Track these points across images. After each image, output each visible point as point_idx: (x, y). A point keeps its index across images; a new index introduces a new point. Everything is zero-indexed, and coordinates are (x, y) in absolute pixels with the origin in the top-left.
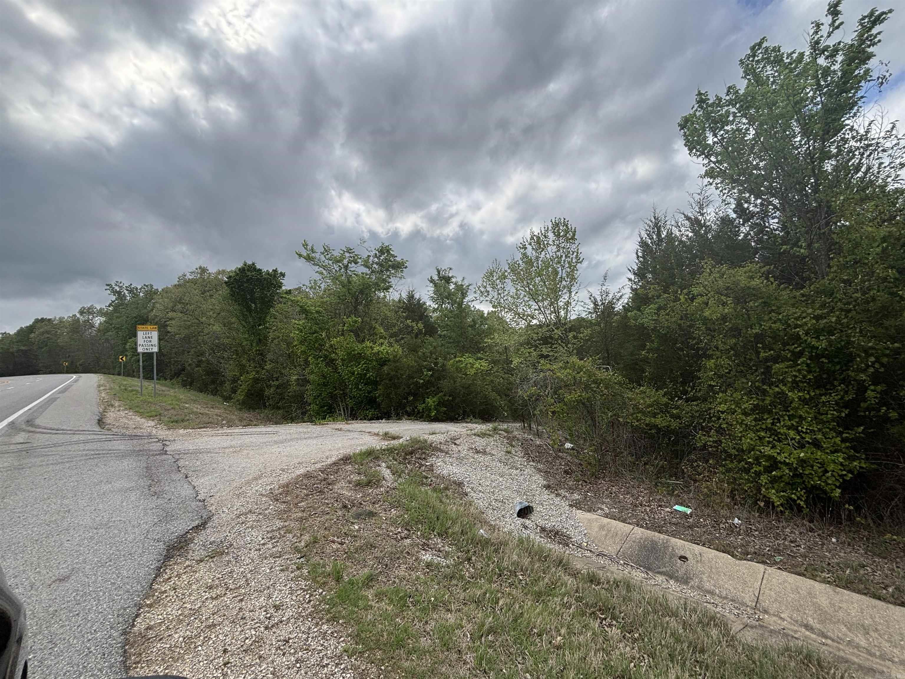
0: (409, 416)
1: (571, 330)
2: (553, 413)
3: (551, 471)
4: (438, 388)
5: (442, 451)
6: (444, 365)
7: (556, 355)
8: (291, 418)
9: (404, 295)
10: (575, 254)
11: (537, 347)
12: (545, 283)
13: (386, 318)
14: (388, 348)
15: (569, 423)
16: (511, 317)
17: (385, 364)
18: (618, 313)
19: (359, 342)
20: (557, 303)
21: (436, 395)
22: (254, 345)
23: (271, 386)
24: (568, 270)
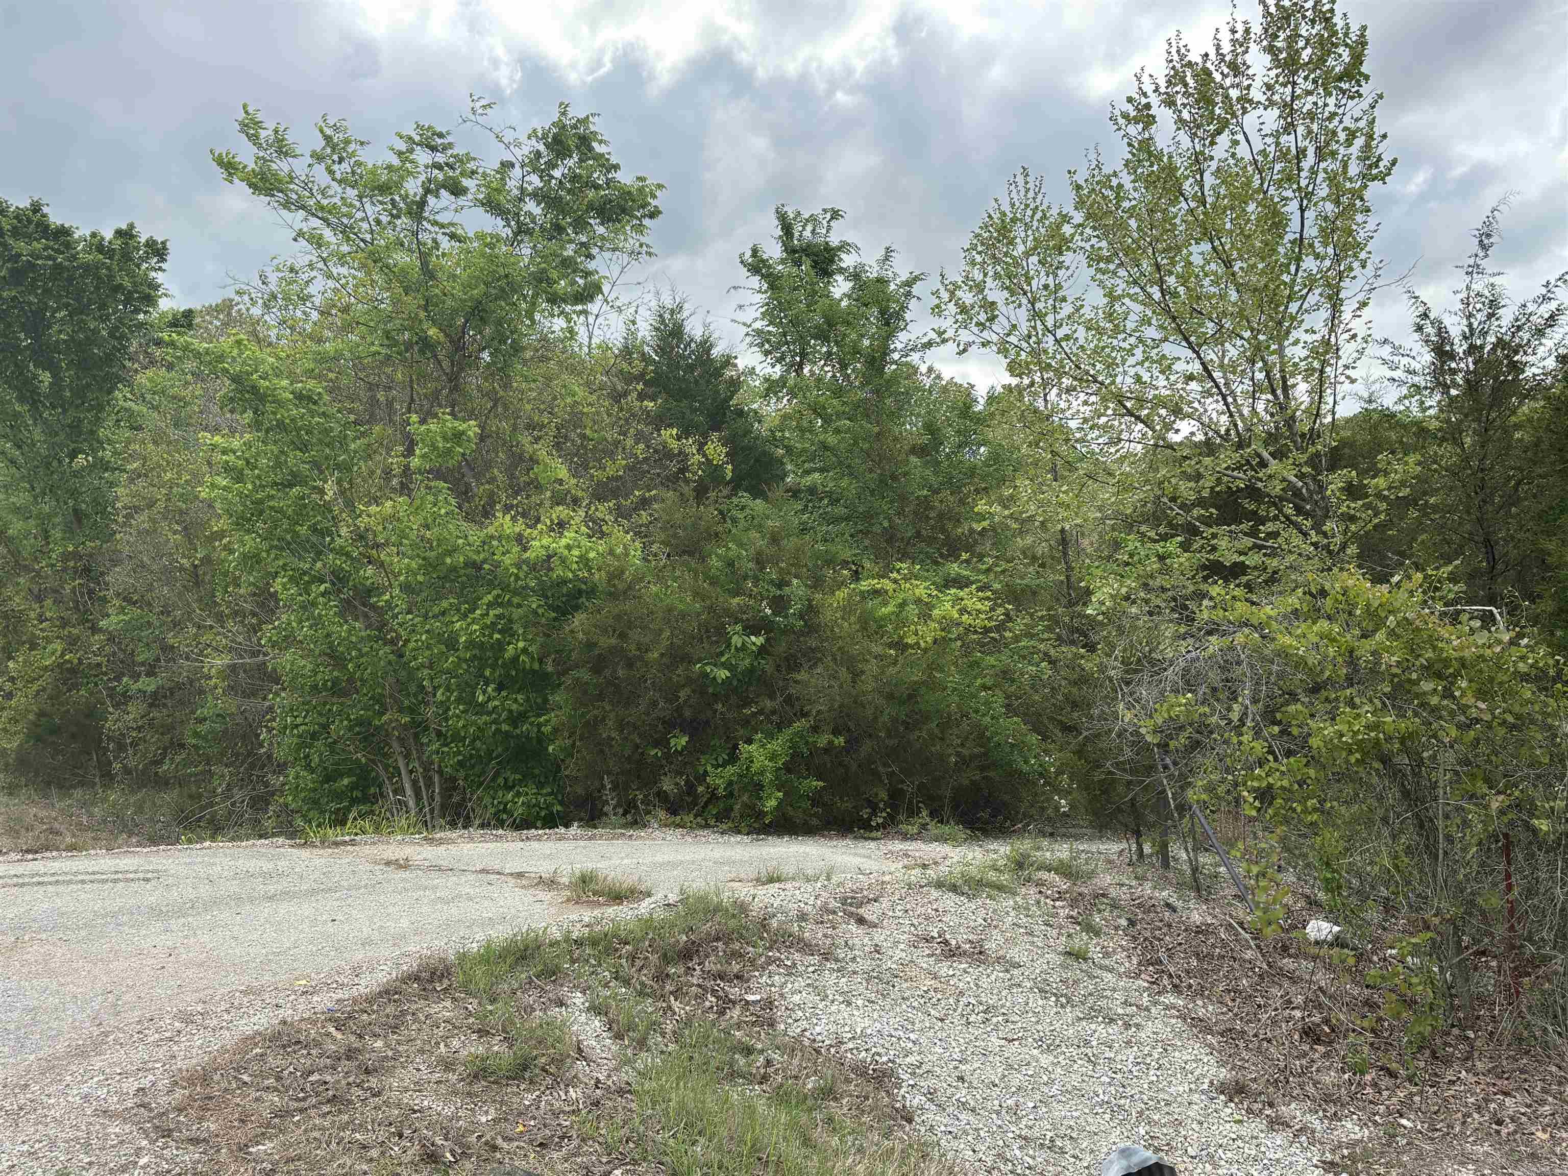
0: (674, 813)
1: (1336, 459)
2: (1265, 795)
3: (1251, 1029)
4: (789, 700)
5: (807, 948)
6: (811, 609)
7: (1274, 563)
8: (211, 821)
9: (645, 330)
10: (1360, 142)
11: (1195, 532)
12: (1228, 264)
13: (576, 419)
14: (585, 542)
15: (1331, 838)
16: (1087, 410)
17: (577, 608)
18: (1537, 389)
19: (469, 517)
20: (1280, 352)
21: (780, 727)
22: (57, 534)
23: (125, 698)
24: (1329, 207)
